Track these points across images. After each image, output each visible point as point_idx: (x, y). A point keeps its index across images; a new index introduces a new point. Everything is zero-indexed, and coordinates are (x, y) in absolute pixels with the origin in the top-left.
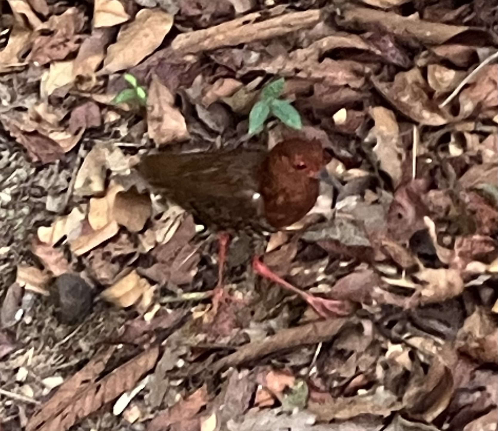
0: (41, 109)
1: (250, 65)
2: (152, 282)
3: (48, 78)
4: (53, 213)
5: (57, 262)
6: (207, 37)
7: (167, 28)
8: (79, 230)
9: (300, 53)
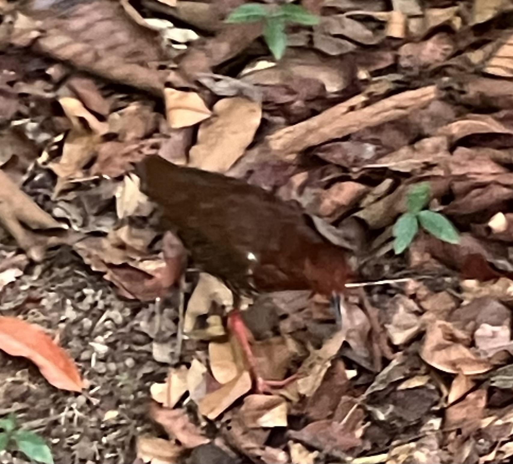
0: (123, 234)
1: (368, 161)
2: (310, 448)
3: (123, 193)
4: (164, 365)
5: (184, 428)
6: (310, 131)
7: (256, 121)
8: (204, 386)
9: (428, 143)
